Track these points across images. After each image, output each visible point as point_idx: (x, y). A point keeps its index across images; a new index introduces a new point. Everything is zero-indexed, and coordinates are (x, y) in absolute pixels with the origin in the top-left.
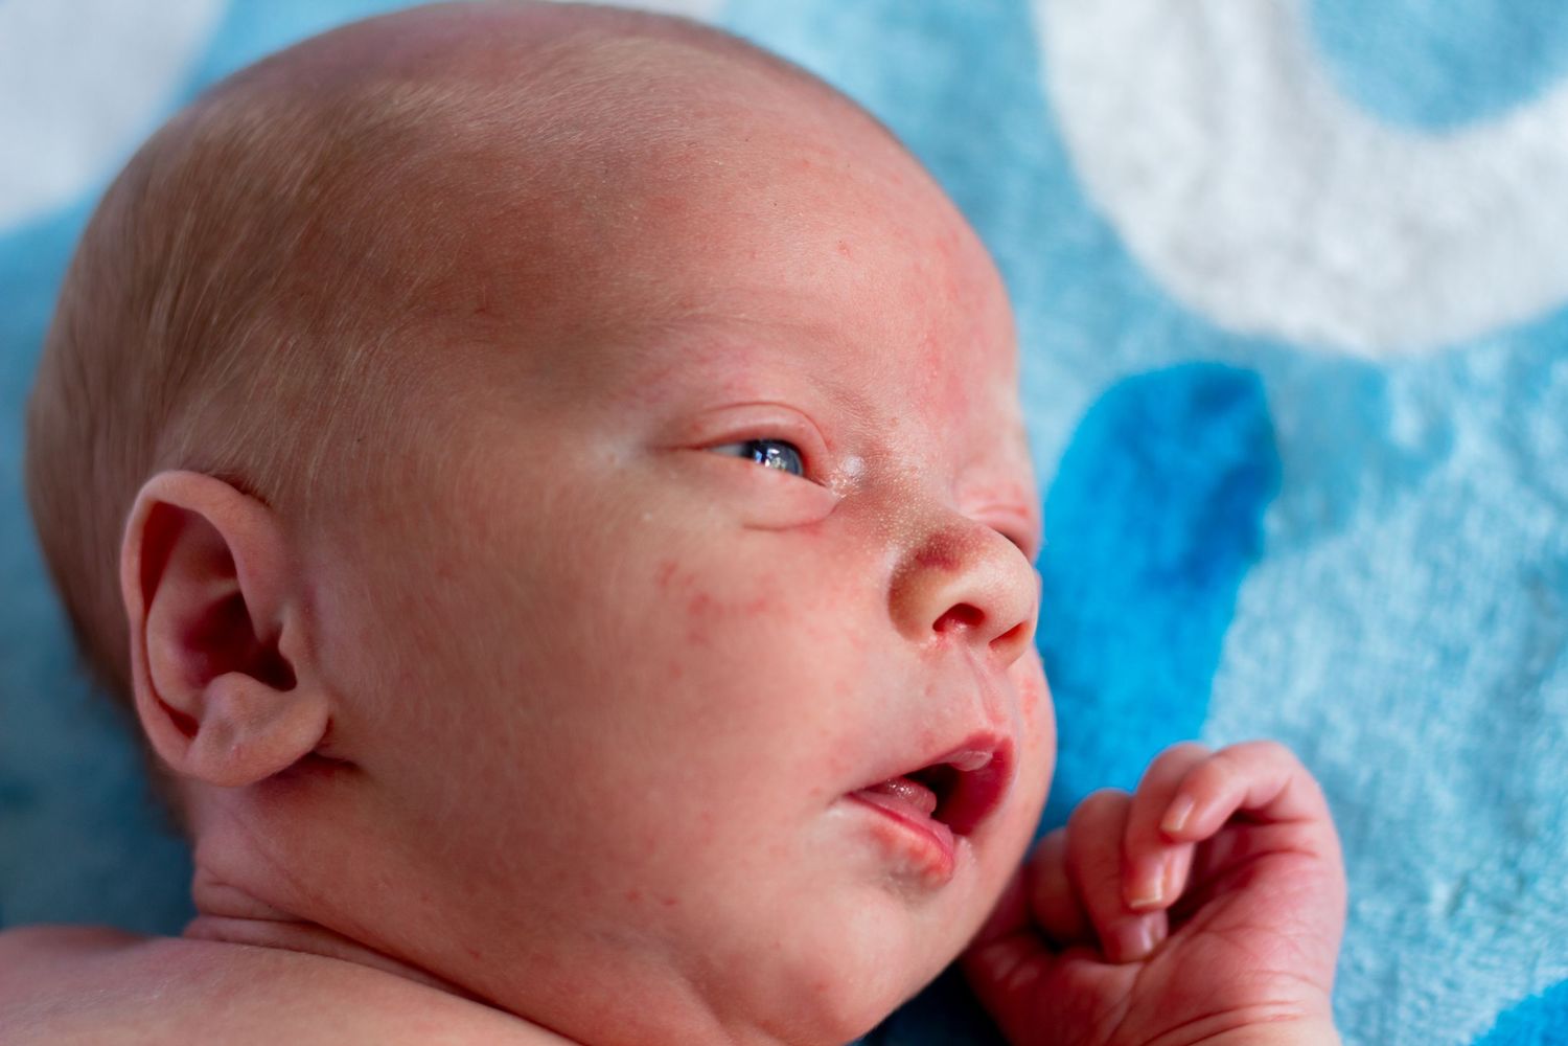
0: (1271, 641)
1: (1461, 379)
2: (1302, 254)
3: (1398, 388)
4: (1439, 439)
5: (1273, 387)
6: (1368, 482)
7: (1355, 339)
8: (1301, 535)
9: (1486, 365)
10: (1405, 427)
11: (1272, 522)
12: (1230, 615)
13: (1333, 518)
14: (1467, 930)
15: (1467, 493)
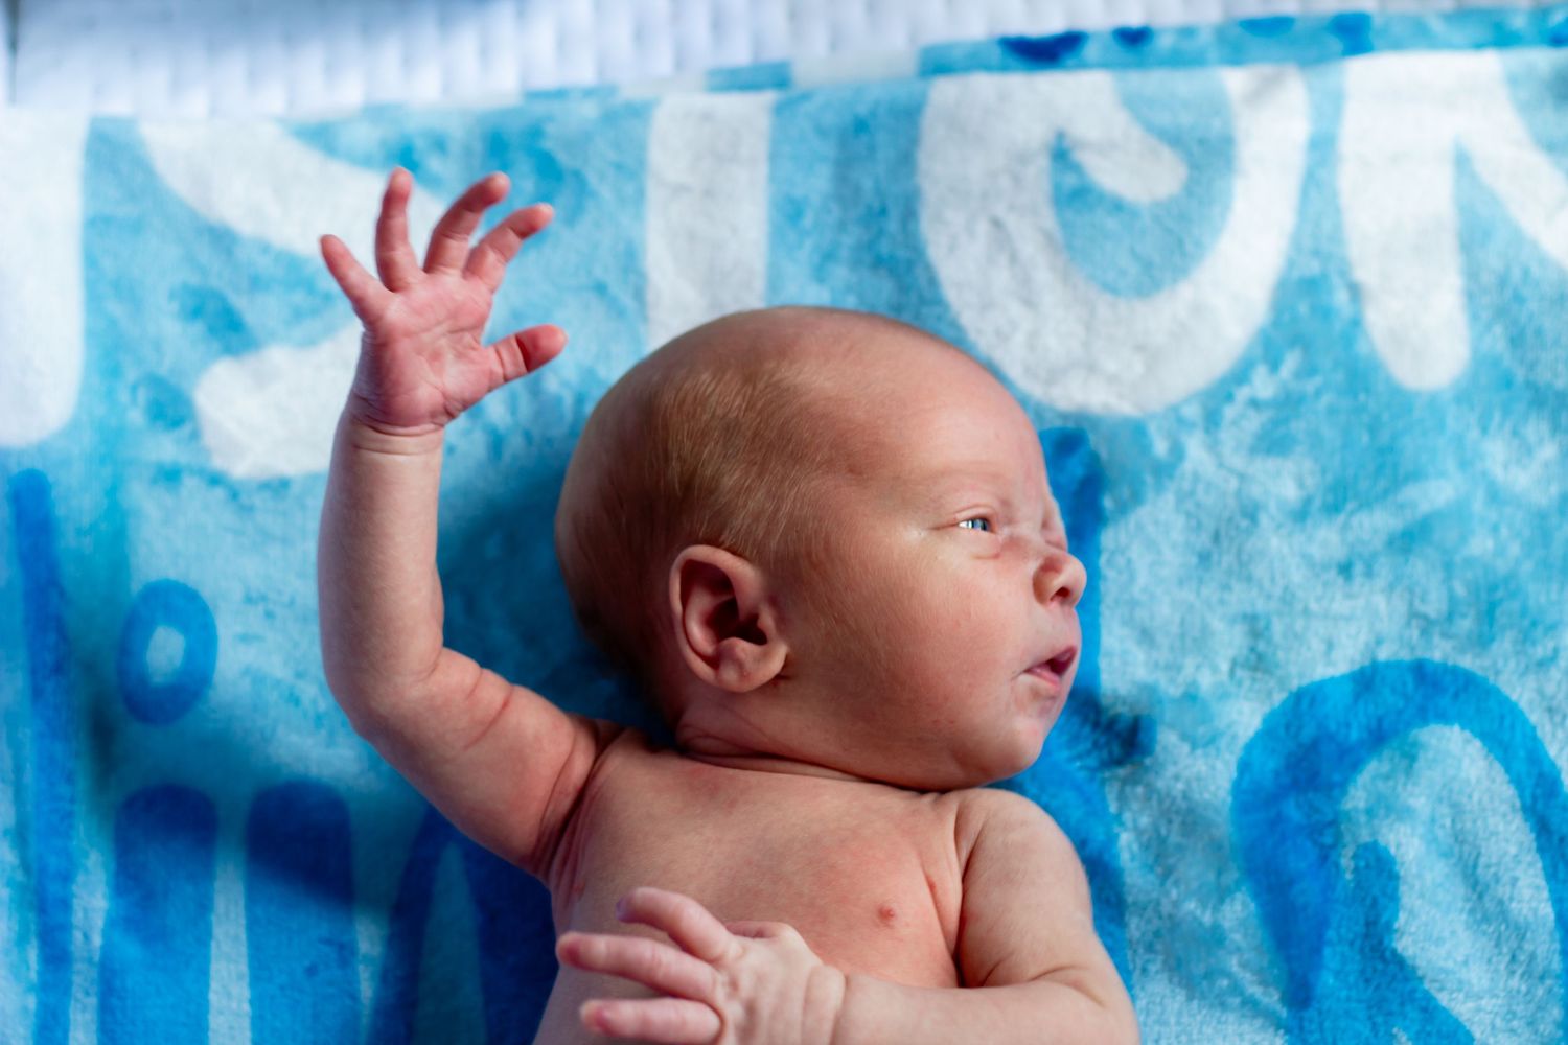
0: (1121, 561)
1: (1182, 422)
2: (1092, 368)
3: (1153, 429)
4: (1177, 452)
5: (1094, 441)
6: (1149, 479)
7: (1126, 408)
8: (1123, 509)
9: (1192, 412)
10: (1160, 448)
11: (1107, 502)
12: (1099, 552)
13: (1137, 498)
14: (1239, 684)
15: (1196, 477)
